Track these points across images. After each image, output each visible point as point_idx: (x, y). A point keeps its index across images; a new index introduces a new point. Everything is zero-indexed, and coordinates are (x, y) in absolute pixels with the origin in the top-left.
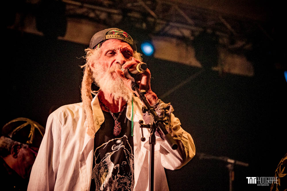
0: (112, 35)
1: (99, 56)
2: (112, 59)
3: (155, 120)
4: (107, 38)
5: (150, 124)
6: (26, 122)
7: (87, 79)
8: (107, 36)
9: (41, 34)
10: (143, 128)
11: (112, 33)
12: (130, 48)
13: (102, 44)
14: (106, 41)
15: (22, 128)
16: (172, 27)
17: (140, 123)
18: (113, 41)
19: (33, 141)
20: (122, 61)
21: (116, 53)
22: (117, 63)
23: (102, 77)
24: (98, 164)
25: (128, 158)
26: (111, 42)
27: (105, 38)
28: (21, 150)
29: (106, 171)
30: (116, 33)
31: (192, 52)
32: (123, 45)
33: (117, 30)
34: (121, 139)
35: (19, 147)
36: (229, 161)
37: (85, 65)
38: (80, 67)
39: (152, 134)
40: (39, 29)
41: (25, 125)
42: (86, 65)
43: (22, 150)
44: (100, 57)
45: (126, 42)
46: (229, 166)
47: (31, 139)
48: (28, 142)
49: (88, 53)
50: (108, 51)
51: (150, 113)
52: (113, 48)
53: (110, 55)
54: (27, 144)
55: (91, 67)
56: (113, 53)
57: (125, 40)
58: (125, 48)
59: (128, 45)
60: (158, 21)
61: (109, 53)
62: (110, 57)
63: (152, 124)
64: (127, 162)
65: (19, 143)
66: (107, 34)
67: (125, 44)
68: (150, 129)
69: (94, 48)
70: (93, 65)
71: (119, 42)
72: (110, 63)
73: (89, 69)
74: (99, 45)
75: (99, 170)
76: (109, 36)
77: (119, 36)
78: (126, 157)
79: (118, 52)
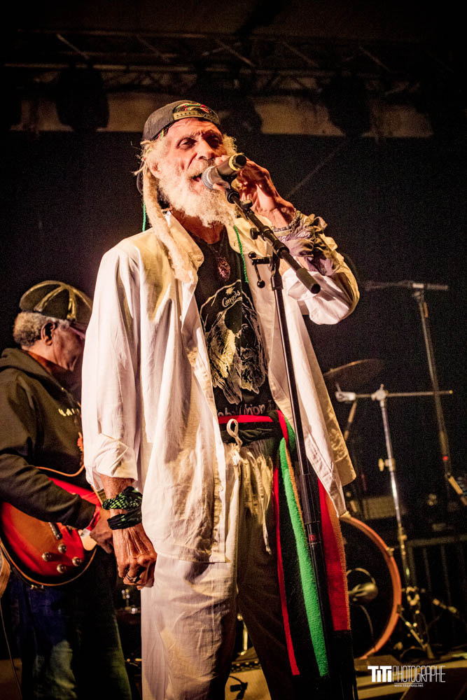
0: (183, 113)
1: (166, 151)
2: (190, 153)
3: (276, 248)
4: (176, 118)
5: (268, 256)
6: (59, 286)
7: (151, 191)
8: (175, 115)
9: (68, 128)
10: (258, 266)
11: (183, 109)
12: (216, 130)
13: (168, 130)
14: (175, 124)
15: (55, 294)
16: (284, 78)
17: (250, 258)
18: (186, 123)
19: (77, 314)
20: (209, 154)
21: (195, 141)
22: (201, 158)
23: (176, 186)
24: (209, 333)
25: (248, 317)
26: (184, 124)
27: (173, 118)
28: (56, 331)
29: (220, 343)
30: (191, 108)
31: (324, 113)
32: (205, 126)
33: (189, 103)
34: (233, 287)
35: (54, 326)
36: (415, 286)
37: (140, 170)
38: (133, 174)
39: (274, 272)
40: (64, 122)
41: (59, 290)
42: (143, 169)
43: (59, 332)
44: (167, 153)
45: (209, 121)
46: (417, 294)
47: (73, 312)
48: (68, 316)
49: (146, 148)
50: (181, 141)
51: (265, 238)
52: (190, 134)
53: (185, 145)
54: (69, 320)
55: (152, 171)
56: (190, 142)
57: (206, 118)
58: (209, 131)
59: (213, 125)
60: (258, 72)
61: (183, 142)
62: (186, 150)
63: (272, 255)
64: (249, 325)
65: (54, 320)
66: (174, 111)
67: (209, 124)
68: (269, 265)
69: (155, 138)
70: (156, 168)
71: (197, 123)
72: (187, 160)
73: (149, 174)
74: (163, 132)
75: (209, 343)
76: (179, 114)
77: (196, 112)
78: (246, 316)
79: (199, 138)
